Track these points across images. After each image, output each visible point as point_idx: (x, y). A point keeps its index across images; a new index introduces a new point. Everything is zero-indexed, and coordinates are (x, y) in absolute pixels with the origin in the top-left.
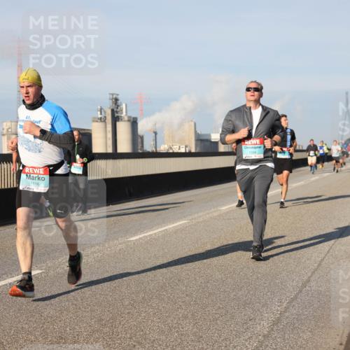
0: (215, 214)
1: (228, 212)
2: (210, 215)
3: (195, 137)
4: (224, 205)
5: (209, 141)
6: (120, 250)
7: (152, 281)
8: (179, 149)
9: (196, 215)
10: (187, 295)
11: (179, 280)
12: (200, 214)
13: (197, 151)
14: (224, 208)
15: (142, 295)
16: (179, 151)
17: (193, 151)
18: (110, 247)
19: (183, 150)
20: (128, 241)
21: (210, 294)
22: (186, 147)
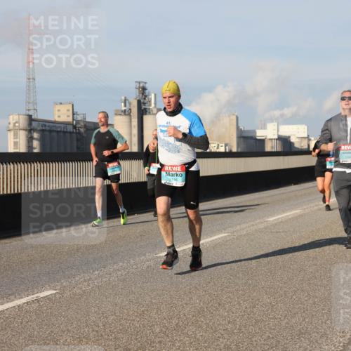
0: (261, 226)
1: (276, 224)
2: (255, 227)
3: (237, 134)
4: (271, 215)
5: (254, 138)
6: (148, 267)
7: (186, 304)
8: (218, 148)
9: (238, 227)
10: (229, 322)
11: (219, 305)
12: (243, 226)
13: (239, 150)
14: (271, 219)
15: (175, 321)
16: (218, 151)
17: (234, 150)
18: (136, 265)
19: (222, 150)
20: (158, 257)
21: (257, 321)
22: (226, 145)
